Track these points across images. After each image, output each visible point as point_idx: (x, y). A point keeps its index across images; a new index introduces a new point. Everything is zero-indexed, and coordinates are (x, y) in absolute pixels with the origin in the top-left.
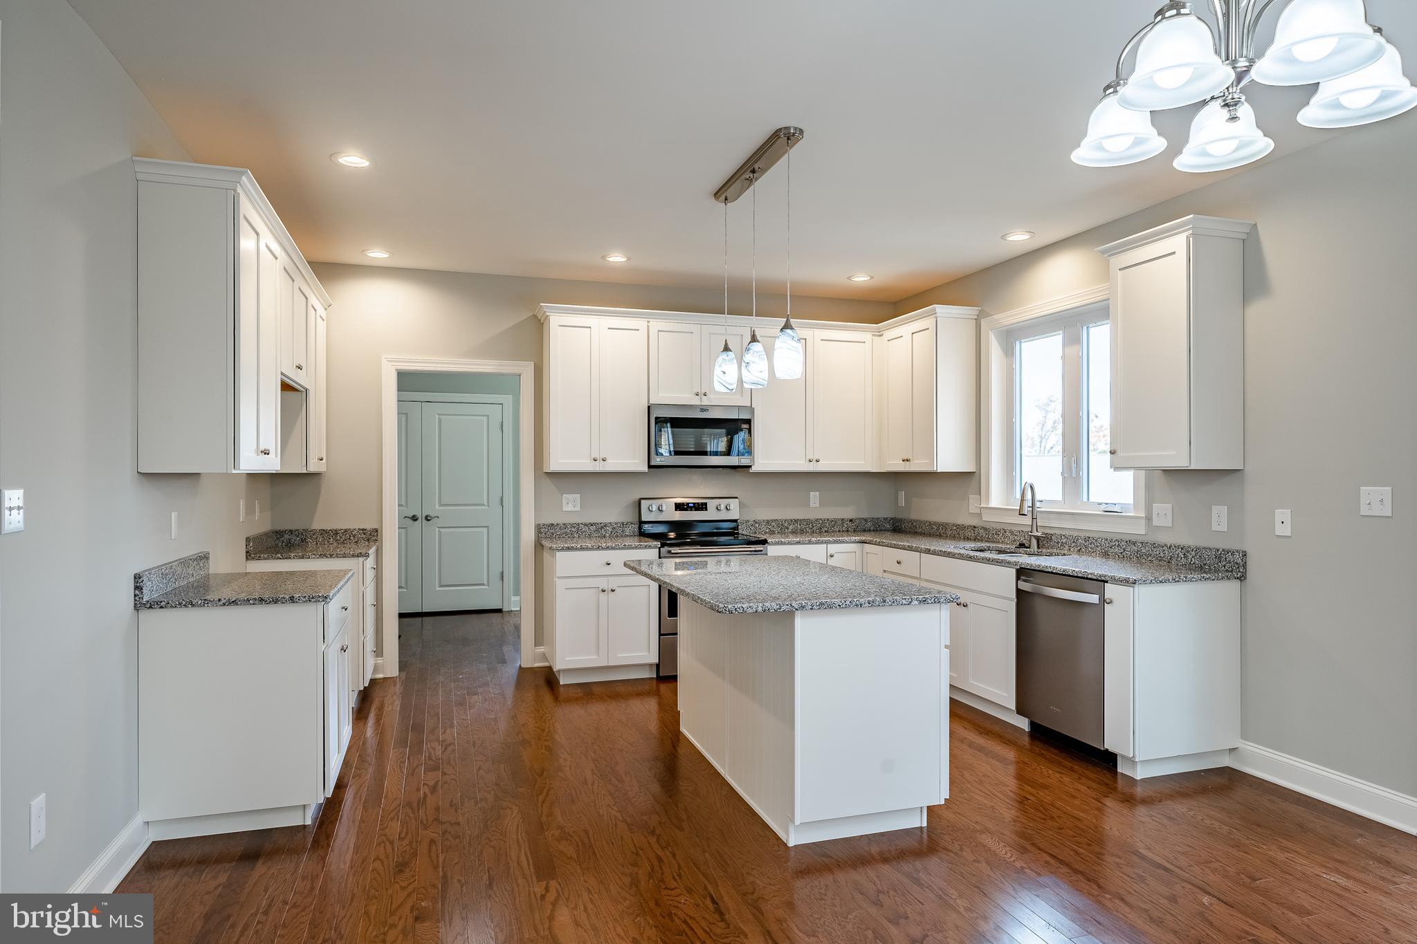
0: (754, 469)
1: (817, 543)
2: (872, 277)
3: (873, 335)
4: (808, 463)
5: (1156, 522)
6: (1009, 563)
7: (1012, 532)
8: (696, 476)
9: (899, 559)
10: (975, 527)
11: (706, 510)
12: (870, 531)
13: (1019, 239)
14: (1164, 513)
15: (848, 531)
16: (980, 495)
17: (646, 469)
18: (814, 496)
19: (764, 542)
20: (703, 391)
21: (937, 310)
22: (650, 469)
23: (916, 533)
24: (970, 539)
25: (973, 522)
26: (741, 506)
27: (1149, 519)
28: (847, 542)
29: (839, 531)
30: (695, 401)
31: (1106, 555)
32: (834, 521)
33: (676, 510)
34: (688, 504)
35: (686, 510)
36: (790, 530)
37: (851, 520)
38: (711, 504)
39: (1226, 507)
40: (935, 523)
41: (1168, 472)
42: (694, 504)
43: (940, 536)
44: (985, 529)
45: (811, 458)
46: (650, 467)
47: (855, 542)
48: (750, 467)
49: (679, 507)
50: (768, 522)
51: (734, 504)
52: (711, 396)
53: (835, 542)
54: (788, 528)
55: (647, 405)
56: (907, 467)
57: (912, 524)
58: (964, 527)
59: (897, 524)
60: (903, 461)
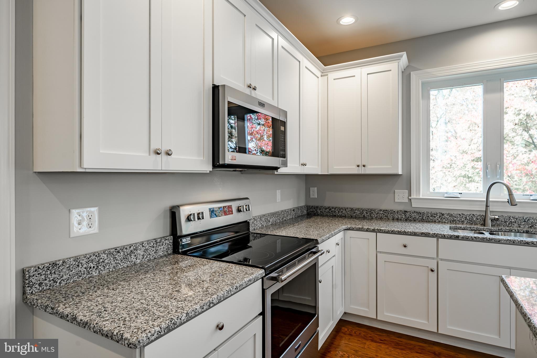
3: (321, 74)
4: (300, 165)
9: (405, 243)
10: (406, 212)
11: (232, 213)
12: (300, 216)
15: (292, 218)
16: (410, 190)
18: (278, 195)
20: (254, 85)
22: (213, 170)
23: (335, 216)
24: (401, 220)
25: (402, 208)
32: (288, 212)
33: (210, 217)
34: (219, 208)
35: (218, 215)
36: (270, 223)
37: (294, 210)
38: (234, 207)
40: (358, 209)
45: (302, 162)
49: (213, 213)
54: (269, 221)
55: (212, 86)
56: (362, 171)
57: (330, 209)
58: (393, 212)
59: (311, 210)
60: (358, 166)
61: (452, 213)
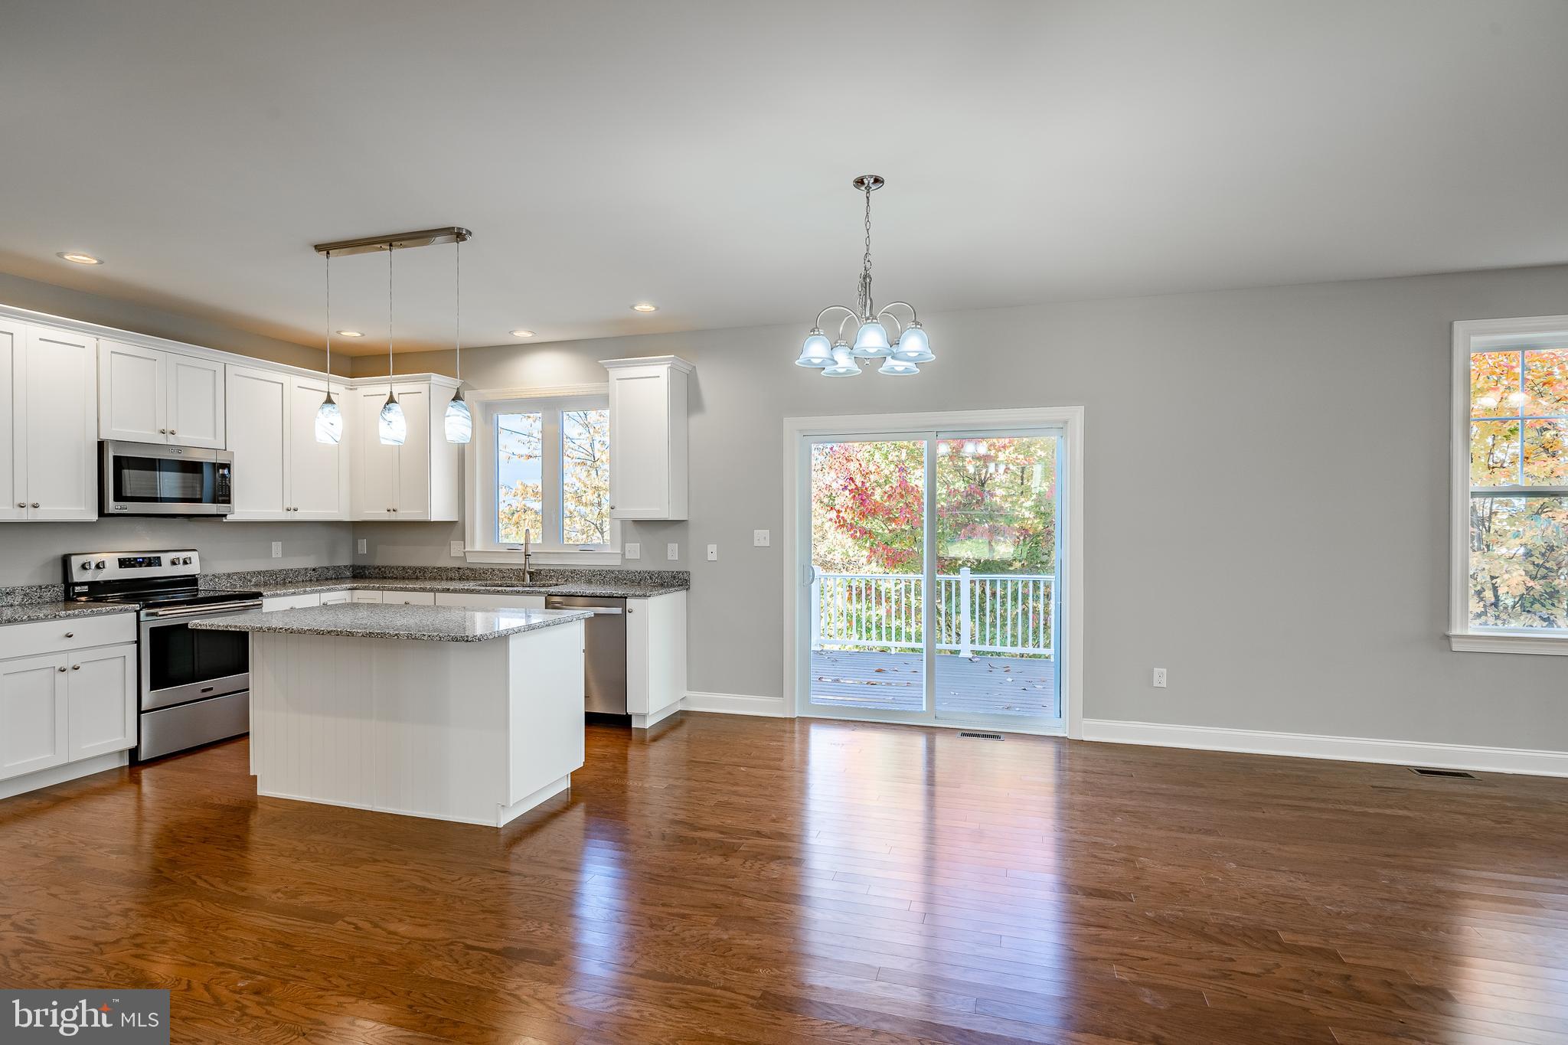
0: (230, 518)
1: (312, 592)
2: (363, 335)
3: (346, 388)
4: (285, 510)
5: (628, 556)
6: (540, 592)
7: (500, 571)
8: (140, 526)
9: (406, 600)
10: (459, 568)
11: (161, 565)
12: (331, 579)
13: (523, 335)
14: (634, 550)
15: (311, 580)
16: (464, 540)
17: (94, 517)
18: (277, 548)
19: (258, 595)
20: (170, 429)
21: (433, 378)
22: (102, 519)
23: (385, 578)
24: (454, 579)
25: (457, 564)
26: (201, 559)
27: (623, 555)
28: (339, 590)
29: (303, 581)
30: (161, 440)
31: (590, 582)
32: (297, 572)
33: (120, 567)
34: (135, 559)
35: (133, 566)
36: (252, 583)
37: (314, 570)
38: (166, 558)
39: (677, 545)
40: (409, 568)
41: (638, 523)
42: (143, 558)
43: (417, 578)
44: (472, 570)
45: (288, 506)
46: (102, 513)
47: (345, 590)
48: (225, 516)
49: (123, 563)
50: (229, 575)
51: (194, 556)
52: (180, 436)
53: (329, 590)
54: (250, 581)
55: (96, 440)
56: (393, 517)
57: (380, 569)
58: (446, 570)
59: (358, 571)
60: (388, 511)
61: (502, 567)
